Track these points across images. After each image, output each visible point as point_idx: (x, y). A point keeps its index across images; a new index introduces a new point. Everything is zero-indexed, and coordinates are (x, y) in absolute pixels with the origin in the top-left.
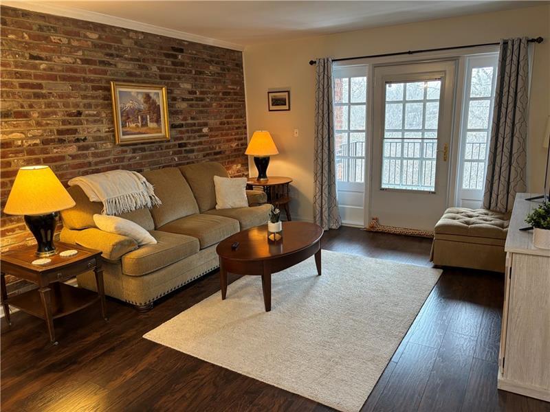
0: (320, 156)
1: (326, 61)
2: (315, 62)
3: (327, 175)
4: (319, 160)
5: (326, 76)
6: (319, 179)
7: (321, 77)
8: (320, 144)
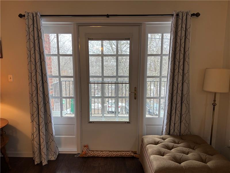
0: (35, 99)
1: (34, 15)
2: (24, 16)
3: (43, 116)
4: (35, 103)
5: (35, 29)
6: (36, 119)
7: (31, 29)
8: (34, 88)
